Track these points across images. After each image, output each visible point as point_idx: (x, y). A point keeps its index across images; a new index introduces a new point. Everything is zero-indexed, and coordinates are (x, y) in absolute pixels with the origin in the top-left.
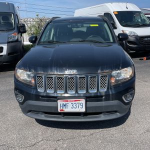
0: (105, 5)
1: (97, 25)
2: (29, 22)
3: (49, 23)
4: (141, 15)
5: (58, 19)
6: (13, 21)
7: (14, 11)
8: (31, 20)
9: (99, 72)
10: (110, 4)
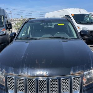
0: (66, 10)
1: (63, 24)
2: (16, 21)
3: (25, 23)
4: (90, 16)
5: (33, 19)
6: (3, 21)
7: (4, 14)
8: (18, 20)
9: (71, 73)
10: (69, 9)
